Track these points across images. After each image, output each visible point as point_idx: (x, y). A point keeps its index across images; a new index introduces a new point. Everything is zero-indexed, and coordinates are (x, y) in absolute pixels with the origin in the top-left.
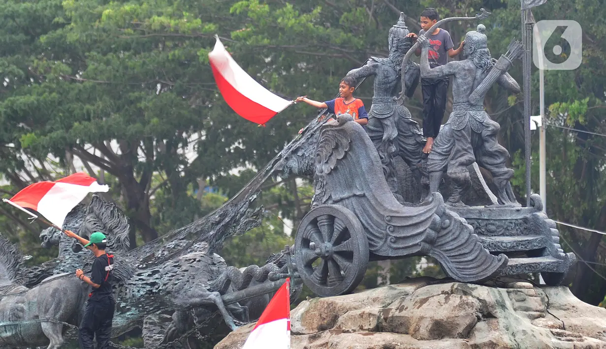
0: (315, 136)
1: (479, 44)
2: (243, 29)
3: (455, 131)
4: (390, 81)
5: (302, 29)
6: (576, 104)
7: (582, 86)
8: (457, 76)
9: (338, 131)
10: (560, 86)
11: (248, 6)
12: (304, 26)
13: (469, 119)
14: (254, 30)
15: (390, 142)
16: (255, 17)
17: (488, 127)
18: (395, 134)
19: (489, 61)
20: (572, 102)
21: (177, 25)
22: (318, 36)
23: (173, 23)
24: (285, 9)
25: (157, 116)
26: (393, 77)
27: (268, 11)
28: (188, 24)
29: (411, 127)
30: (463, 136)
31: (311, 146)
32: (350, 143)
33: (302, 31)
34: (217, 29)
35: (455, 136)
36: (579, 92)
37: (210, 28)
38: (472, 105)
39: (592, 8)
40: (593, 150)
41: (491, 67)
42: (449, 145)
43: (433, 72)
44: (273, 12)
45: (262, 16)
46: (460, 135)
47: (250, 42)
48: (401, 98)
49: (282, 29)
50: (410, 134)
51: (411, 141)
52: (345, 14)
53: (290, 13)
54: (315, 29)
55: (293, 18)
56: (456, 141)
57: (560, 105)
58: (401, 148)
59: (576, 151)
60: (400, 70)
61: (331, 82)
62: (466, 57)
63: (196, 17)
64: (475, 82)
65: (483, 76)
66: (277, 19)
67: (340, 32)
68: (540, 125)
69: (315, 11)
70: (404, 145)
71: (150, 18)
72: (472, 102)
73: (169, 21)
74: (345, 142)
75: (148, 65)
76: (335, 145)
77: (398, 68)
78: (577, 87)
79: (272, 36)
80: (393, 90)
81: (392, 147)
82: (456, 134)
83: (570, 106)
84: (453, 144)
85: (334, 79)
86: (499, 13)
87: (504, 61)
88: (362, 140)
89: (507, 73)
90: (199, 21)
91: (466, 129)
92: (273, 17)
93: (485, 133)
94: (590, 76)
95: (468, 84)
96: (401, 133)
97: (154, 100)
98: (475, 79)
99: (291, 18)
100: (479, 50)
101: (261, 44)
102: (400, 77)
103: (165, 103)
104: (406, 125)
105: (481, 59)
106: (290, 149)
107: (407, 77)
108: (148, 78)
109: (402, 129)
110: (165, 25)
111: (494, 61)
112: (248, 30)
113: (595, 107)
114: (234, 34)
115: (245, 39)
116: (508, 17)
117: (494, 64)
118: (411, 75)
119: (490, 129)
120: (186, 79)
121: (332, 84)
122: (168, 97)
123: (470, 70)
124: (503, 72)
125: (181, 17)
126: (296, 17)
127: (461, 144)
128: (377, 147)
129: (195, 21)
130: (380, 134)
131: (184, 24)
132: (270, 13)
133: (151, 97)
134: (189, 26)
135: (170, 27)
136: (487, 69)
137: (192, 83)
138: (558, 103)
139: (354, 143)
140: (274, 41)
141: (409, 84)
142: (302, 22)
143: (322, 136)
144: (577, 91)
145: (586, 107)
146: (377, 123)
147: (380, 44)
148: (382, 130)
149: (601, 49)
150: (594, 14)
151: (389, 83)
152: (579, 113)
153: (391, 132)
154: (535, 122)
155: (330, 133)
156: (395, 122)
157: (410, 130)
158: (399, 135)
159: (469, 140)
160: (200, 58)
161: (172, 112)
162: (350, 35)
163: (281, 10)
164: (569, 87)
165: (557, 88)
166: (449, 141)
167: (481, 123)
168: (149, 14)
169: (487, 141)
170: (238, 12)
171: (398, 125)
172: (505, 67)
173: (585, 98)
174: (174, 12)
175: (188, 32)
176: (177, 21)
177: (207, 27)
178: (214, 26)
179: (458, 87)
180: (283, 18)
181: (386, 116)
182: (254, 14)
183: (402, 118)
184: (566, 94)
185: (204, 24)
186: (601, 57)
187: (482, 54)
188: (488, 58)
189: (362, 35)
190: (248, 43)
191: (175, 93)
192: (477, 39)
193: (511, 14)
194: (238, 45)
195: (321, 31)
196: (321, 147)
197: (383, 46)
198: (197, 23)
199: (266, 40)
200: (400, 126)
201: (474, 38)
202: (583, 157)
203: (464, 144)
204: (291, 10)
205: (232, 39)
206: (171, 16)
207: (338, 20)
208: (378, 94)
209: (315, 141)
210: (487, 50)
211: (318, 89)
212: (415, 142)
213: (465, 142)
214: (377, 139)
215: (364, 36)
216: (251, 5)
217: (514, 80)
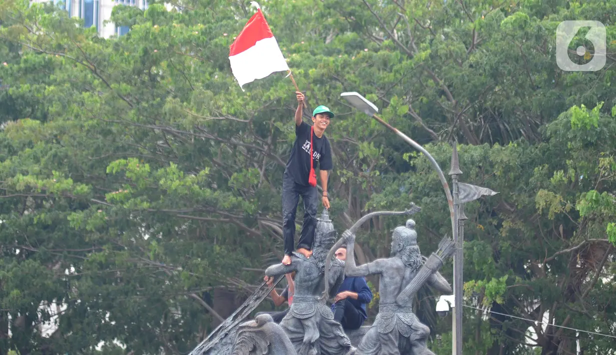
0: (230, 336)
1: (407, 240)
2: (120, 191)
3: (381, 335)
4: (312, 278)
5: (186, 192)
6: (493, 283)
7: (500, 262)
8: (385, 275)
9: (257, 333)
10: (475, 260)
11: (126, 165)
12: (189, 188)
13: (396, 322)
14: (132, 192)
15: (311, 345)
16: (134, 179)
17: (416, 331)
18: (317, 335)
19: (418, 259)
20: (489, 280)
21: (44, 185)
22: (204, 199)
23: (40, 183)
24: (168, 169)
25: (17, 287)
26: (315, 274)
27: (149, 171)
28: (58, 185)
29: (334, 328)
30: (390, 339)
31: (225, 347)
32: (270, 347)
33: (186, 194)
34: (90, 190)
35: (382, 340)
36: (497, 268)
37: (82, 189)
38: (399, 307)
39: (512, 174)
40: (509, 332)
41: (421, 266)
42: (375, 349)
43: (359, 270)
44: (154, 172)
45: (141, 176)
46: (387, 339)
47: (128, 205)
48: (324, 298)
49: (164, 192)
50: (332, 336)
51: (333, 344)
52: (235, 174)
53: (174, 173)
54: (201, 191)
55: (177, 179)
56: (382, 345)
57: (476, 283)
58: (323, 351)
59: (491, 333)
60: (323, 267)
61: (218, 251)
62: (394, 254)
63: (66, 177)
64: (404, 282)
65: (412, 275)
66: (158, 181)
67: (229, 196)
68: (453, 305)
69: (202, 173)
70: (325, 348)
71: (13, 176)
72: (400, 303)
73: (36, 181)
74: (263, 344)
75: (7, 229)
76: (252, 347)
77: (321, 265)
78: (494, 263)
79: (151, 199)
80: (316, 288)
81: (313, 350)
82: (383, 338)
83: (487, 286)
84: (379, 349)
85: (221, 249)
86: (409, 178)
87: (435, 259)
88: (282, 342)
89: (438, 272)
90: (70, 181)
91: (393, 333)
92: (155, 178)
93: (414, 337)
94: (510, 250)
95: (396, 283)
96: (323, 335)
97: (14, 269)
98: (403, 278)
99: (175, 179)
100: (408, 247)
101: (139, 207)
102: (323, 275)
103: (27, 272)
104: (328, 326)
105: (410, 257)
106: (202, 349)
107: (331, 274)
108: (7, 243)
109: (324, 330)
110: (31, 185)
111: (424, 259)
112: (126, 191)
113: (515, 285)
114: (108, 196)
115: (122, 203)
116: (418, 183)
117: (424, 263)
118: (335, 272)
119: (419, 333)
120: (51, 245)
121: (218, 254)
122: (30, 266)
123: (398, 269)
124: (434, 271)
125: (49, 176)
126: (179, 178)
127: (388, 349)
128: (298, 349)
129: (65, 181)
130: (300, 335)
131: (54, 185)
132: (150, 173)
133: (10, 266)
134: (58, 187)
135: (36, 188)
136: (416, 268)
137: (58, 250)
138: (474, 281)
139: (273, 346)
140: (154, 204)
141: (332, 282)
142: (187, 184)
143: (238, 337)
144: (494, 267)
145: (504, 285)
146: (298, 324)
147: (274, 209)
148: (302, 332)
149: (522, 220)
150: (514, 181)
151: (312, 281)
152: (497, 293)
153: (312, 334)
154: (448, 302)
155: (247, 334)
156: (317, 323)
157: (333, 332)
158: (320, 337)
159: (397, 344)
160: (71, 223)
161: (35, 283)
162: (240, 198)
163: (163, 170)
164: (485, 262)
165: (472, 263)
166: (375, 345)
167: (410, 326)
168: (12, 172)
169: (415, 345)
170: (114, 172)
171: (320, 326)
172: (435, 267)
173: (503, 275)
174: (40, 171)
175: (57, 193)
176: (45, 181)
177: (78, 188)
178: (87, 187)
179: (385, 286)
180: (166, 180)
181: (307, 316)
182: (133, 174)
183: (323, 319)
184: (482, 269)
185: (75, 184)
186: (523, 229)
187: (412, 252)
188: (417, 256)
189: (254, 199)
190: (125, 207)
191: (39, 261)
192: (406, 235)
193: (421, 179)
194: (114, 209)
195: (208, 194)
196: (237, 349)
197: (276, 212)
198: (67, 183)
199: (145, 203)
200: (322, 327)
201: (404, 234)
202: (499, 341)
203: (391, 349)
204: (175, 170)
205: (106, 201)
206: (38, 175)
207: (226, 180)
208: (299, 293)
209: (229, 341)
210: (417, 247)
211: (202, 259)
212: (337, 345)
213: (391, 347)
214: (298, 341)
215: (256, 200)
216: (130, 164)
217: (445, 280)
